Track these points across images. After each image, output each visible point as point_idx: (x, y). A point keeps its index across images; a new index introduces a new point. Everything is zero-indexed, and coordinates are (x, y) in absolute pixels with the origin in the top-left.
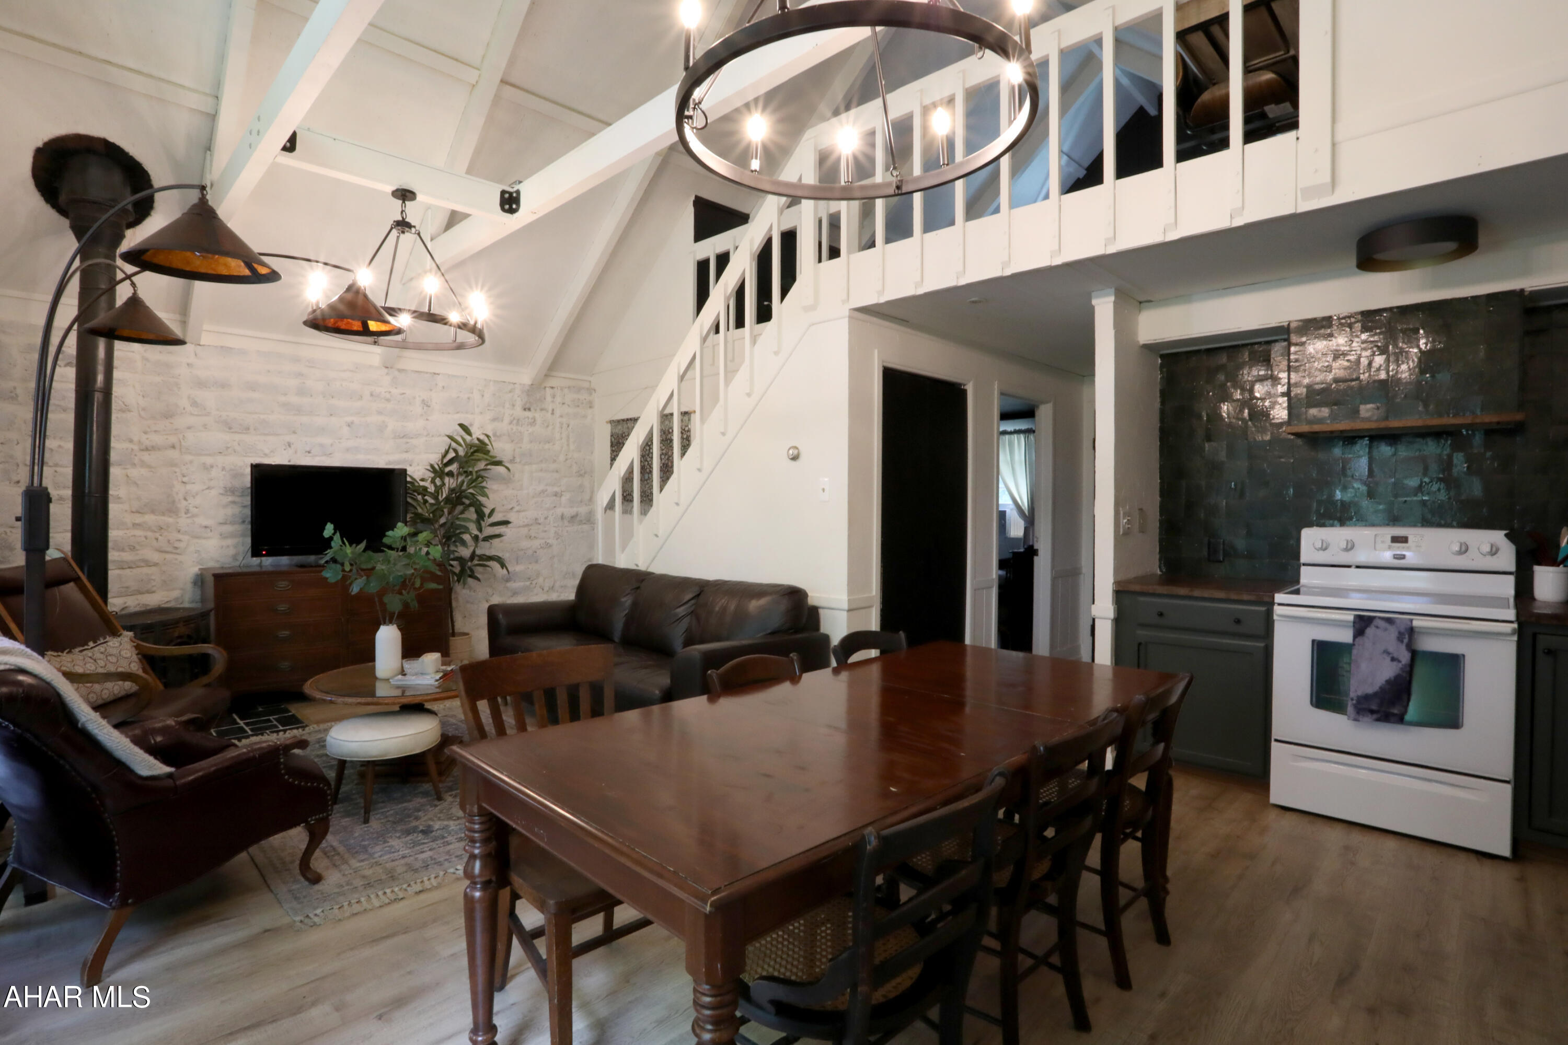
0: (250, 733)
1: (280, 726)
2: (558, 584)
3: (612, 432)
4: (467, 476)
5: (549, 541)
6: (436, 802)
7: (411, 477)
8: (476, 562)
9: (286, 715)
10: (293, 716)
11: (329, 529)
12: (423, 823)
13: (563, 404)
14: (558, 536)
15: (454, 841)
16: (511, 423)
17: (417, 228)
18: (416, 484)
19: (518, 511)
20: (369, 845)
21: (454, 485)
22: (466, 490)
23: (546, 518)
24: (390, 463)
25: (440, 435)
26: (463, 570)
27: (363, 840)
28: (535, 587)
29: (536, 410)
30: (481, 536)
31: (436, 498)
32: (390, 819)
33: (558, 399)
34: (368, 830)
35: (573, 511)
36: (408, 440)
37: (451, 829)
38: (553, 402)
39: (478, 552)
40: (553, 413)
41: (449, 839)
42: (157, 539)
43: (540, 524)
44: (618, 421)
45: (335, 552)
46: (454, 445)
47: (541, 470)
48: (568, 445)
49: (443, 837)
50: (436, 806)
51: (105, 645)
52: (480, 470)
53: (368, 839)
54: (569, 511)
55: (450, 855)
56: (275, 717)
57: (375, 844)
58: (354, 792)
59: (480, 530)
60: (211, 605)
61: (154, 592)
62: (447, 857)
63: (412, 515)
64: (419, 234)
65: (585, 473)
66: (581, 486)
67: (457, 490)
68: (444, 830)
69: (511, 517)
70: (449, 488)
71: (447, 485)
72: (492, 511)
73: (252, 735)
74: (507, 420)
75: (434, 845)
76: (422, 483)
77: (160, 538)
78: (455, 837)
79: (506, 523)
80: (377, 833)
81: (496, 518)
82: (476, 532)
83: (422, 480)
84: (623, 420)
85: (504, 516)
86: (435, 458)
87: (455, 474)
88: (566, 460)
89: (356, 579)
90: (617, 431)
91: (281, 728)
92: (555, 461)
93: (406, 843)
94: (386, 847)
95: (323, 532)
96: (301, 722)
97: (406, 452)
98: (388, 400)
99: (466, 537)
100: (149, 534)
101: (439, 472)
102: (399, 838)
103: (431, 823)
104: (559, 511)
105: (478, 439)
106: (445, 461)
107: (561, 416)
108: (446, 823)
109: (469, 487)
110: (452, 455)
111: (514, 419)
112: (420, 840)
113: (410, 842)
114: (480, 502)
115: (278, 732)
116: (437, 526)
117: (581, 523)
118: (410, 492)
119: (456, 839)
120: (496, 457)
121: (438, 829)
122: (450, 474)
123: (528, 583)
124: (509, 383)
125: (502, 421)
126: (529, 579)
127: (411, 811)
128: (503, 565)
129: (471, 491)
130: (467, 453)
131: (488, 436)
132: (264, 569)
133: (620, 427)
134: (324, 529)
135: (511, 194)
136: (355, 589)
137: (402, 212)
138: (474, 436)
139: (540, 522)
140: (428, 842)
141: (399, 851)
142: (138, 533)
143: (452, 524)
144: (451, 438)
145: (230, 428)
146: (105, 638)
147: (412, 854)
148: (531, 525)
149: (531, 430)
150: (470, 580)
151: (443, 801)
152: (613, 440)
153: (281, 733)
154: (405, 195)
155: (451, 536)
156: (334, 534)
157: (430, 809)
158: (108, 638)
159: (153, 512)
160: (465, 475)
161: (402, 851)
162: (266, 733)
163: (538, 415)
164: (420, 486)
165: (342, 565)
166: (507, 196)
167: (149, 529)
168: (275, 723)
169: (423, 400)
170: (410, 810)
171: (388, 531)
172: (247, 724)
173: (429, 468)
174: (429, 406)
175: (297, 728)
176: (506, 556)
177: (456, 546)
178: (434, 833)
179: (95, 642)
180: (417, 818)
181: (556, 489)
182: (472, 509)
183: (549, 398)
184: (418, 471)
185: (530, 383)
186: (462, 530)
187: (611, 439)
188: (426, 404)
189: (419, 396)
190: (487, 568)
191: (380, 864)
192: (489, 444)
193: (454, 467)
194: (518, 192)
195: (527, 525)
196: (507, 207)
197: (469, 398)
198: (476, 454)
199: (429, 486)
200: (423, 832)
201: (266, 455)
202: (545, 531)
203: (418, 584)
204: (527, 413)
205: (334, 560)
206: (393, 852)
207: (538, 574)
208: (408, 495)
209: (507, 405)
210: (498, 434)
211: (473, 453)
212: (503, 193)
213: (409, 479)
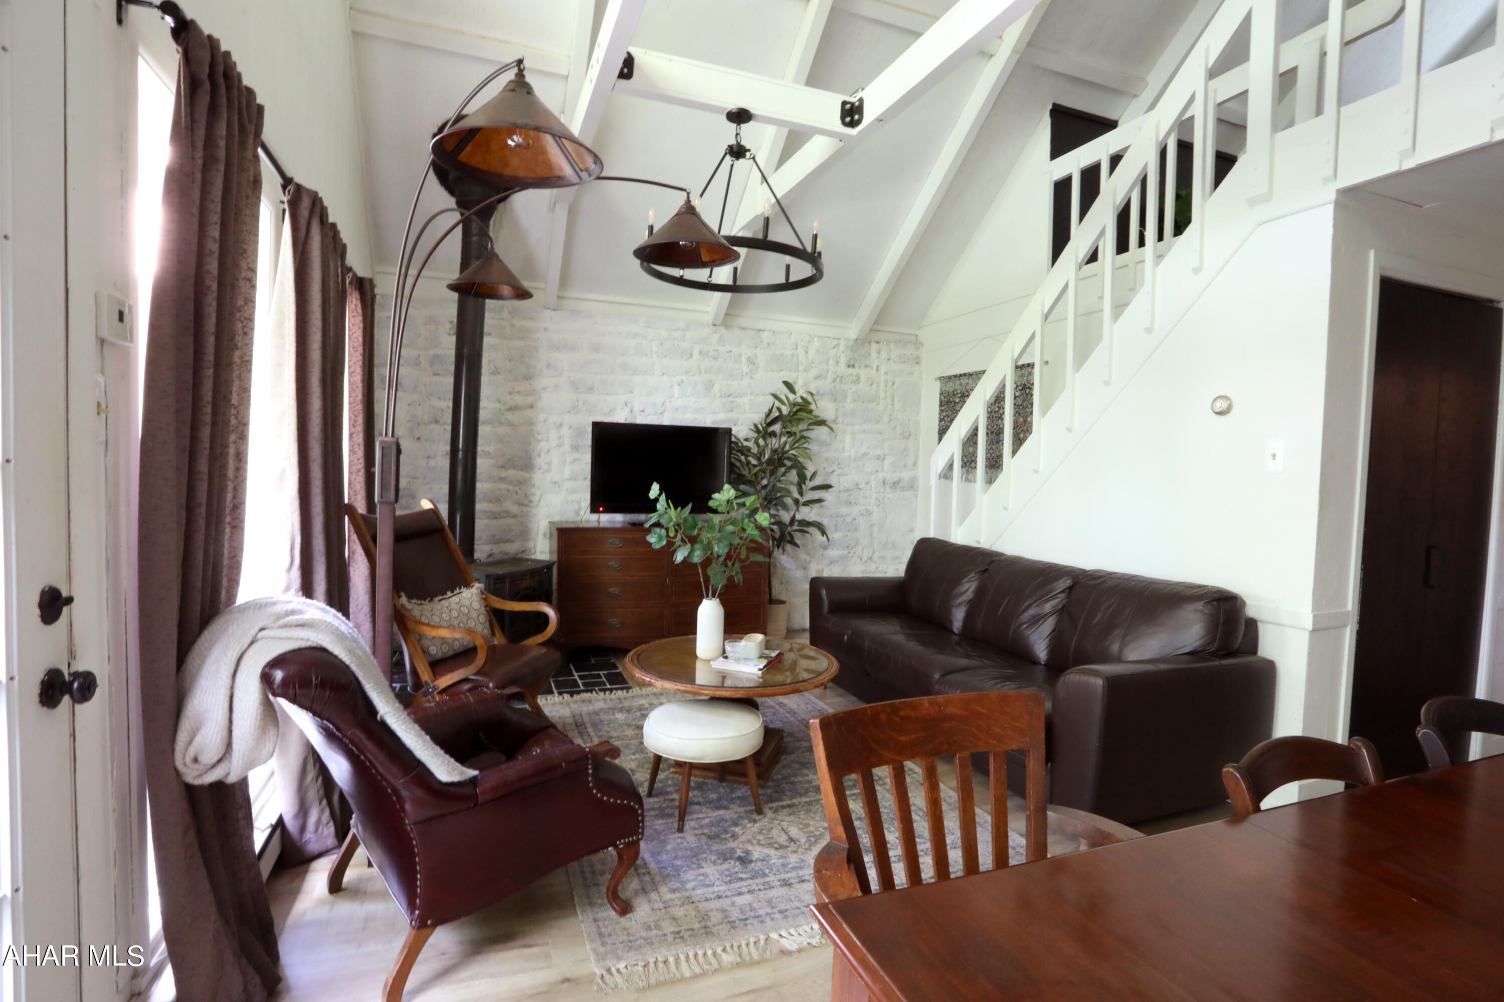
0: (582, 688)
1: (607, 684)
2: (876, 556)
3: (941, 390)
4: (789, 437)
5: (869, 508)
6: (757, 817)
7: (735, 437)
8: (795, 527)
9: (614, 671)
10: (620, 674)
11: (655, 490)
12: (741, 846)
13: (889, 360)
14: (879, 503)
15: (777, 883)
16: (834, 381)
17: (752, 151)
18: (740, 445)
19: (839, 475)
20: (683, 867)
21: (777, 446)
22: (788, 451)
23: (867, 483)
24: (715, 422)
25: (764, 394)
26: (782, 536)
27: (676, 858)
28: (853, 557)
29: (860, 367)
30: (802, 500)
31: (759, 459)
32: (706, 831)
33: (884, 355)
34: (682, 843)
35: (896, 476)
36: (734, 400)
37: (772, 862)
38: (878, 358)
39: (798, 517)
40: (877, 370)
41: (771, 878)
42: (517, 493)
43: (861, 489)
44: (950, 377)
45: (660, 516)
46: (777, 404)
47: (864, 431)
48: (893, 404)
49: (764, 875)
50: (755, 821)
51: (460, 595)
52: (803, 431)
53: (681, 857)
54: (891, 477)
55: (773, 908)
56: (605, 672)
57: (688, 866)
58: (670, 782)
59: (801, 494)
60: (555, 558)
61: (513, 541)
62: (770, 911)
63: (736, 476)
64: (754, 158)
65: (910, 435)
66: (905, 449)
67: (780, 450)
68: (765, 862)
69: (832, 481)
70: (771, 449)
71: (770, 446)
72: (814, 474)
73: (583, 691)
74: (830, 379)
75: (754, 884)
76: (745, 443)
77: (519, 491)
78: (778, 877)
79: (827, 487)
80: (691, 850)
81: (817, 482)
82: (796, 495)
83: (746, 440)
84: (955, 376)
85: (824, 480)
86: (758, 417)
87: (778, 434)
88: (891, 420)
89: (680, 546)
90: (947, 388)
91: (608, 686)
92: (878, 422)
93: (721, 873)
94: (699, 875)
95: (649, 492)
96: (626, 682)
97: (732, 411)
98: (716, 359)
99: (789, 501)
100: (510, 487)
101: (764, 431)
102: (714, 863)
103: (750, 848)
104: (881, 476)
105: (802, 398)
106: (768, 421)
107: (886, 374)
108: (766, 851)
109: (792, 448)
110: (776, 414)
111: (838, 376)
112: (737, 873)
113: (727, 873)
114: (801, 464)
115: (604, 690)
116: (759, 487)
117: (903, 489)
118: (735, 452)
119: (779, 881)
120: (819, 417)
121: (758, 859)
122: (773, 434)
123: (846, 552)
124: (834, 338)
125: (826, 378)
126: (848, 547)
127: (728, 824)
128: (823, 533)
129: (793, 452)
130: (790, 412)
131: (812, 394)
132: (601, 525)
133: (951, 384)
134: (649, 489)
135: (852, 104)
136: (679, 557)
137: (737, 134)
138: (798, 395)
139: (861, 487)
140: (747, 879)
141: (713, 885)
142: (503, 486)
143: (774, 486)
144: (775, 396)
145: (577, 389)
146: (460, 589)
147: (729, 894)
148: (852, 490)
149: (854, 388)
150: (789, 547)
151: (762, 816)
152: (943, 398)
153: (608, 693)
154: (740, 116)
155: (771, 500)
156: (660, 495)
157: (749, 825)
158: (463, 589)
159: (514, 467)
160: (787, 436)
161: (718, 886)
162: (595, 690)
163: (863, 373)
164: (743, 446)
165: (667, 530)
166: (848, 106)
167: (511, 483)
168: (604, 679)
169: (749, 358)
170: (726, 821)
171: (714, 493)
172: (581, 677)
173: (753, 427)
174: (754, 364)
175: (622, 689)
176: (825, 522)
177: (778, 510)
178: (753, 865)
179: (452, 592)
180: (734, 837)
181: (878, 452)
182: (794, 472)
183: (874, 354)
184: (742, 430)
185: (854, 337)
186: (784, 494)
187: (940, 398)
188: (751, 361)
189: (745, 354)
190: (806, 534)
191: (693, 902)
192: (813, 403)
193: (777, 428)
194: (861, 100)
195: (848, 490)
196: (848, 119)
197: (793, 355)
198: (799, 413)
199: (752, 447)
200: (740, 859)
201: (605, 414)
202: (866, 498)
203: (743, 556)
204: (851, 370)
205: (658, 525)
206: (708, 886)
207: (857, 543)
208: (732, 456)
209: (831, 362)
210: (821, 393)
211: (795, 413)
212: (844, 103)
213: (733, 439)
